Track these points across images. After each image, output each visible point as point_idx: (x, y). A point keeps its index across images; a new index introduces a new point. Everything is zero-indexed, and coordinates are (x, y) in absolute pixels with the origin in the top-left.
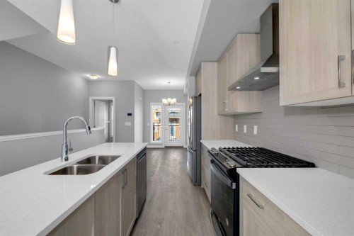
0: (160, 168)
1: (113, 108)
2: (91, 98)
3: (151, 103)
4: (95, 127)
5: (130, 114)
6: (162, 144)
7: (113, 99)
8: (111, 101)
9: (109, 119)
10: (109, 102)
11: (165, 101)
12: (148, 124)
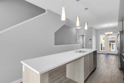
0: (103, 60)
1: (84, 37)
2: (78, 35)
3: (100, 35)
4: (79, 44)
5: (91, 40)
6: (105, 52)
7: (85, 34)
8: (84, 35)
9: (83, 41)
10: (83, 36)
11: (106, 33)
12: (99, 43)
